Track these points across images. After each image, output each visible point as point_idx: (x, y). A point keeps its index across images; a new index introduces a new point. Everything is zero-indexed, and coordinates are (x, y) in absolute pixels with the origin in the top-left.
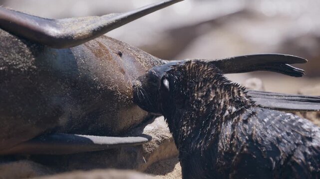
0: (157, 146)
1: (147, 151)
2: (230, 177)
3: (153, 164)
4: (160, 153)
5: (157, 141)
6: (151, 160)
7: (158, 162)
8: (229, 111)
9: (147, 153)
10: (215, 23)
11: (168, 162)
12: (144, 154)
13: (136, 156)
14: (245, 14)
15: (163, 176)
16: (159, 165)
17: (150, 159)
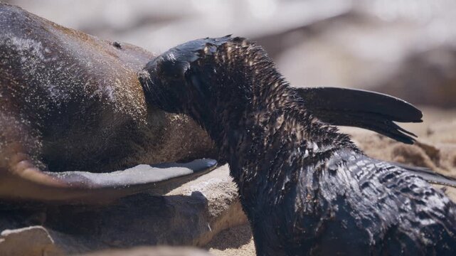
0: (226, 207)
1: (213, 214)
2: (311, 253)
3: (222, 232)
4: (230, 216)
5: (227, 199)
6: (219, 226)
7: (228, 230)
8: (309, 150)
9: (212, 216)
10: (310, 31)
11: (242, 229)
12: (209, 218)
13: (196, 220)
14: (351, 18)
15: (235, 250)
16: (230, 234)
17: (216, 225)
